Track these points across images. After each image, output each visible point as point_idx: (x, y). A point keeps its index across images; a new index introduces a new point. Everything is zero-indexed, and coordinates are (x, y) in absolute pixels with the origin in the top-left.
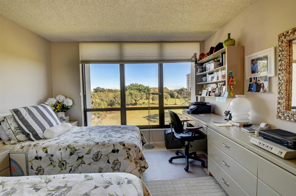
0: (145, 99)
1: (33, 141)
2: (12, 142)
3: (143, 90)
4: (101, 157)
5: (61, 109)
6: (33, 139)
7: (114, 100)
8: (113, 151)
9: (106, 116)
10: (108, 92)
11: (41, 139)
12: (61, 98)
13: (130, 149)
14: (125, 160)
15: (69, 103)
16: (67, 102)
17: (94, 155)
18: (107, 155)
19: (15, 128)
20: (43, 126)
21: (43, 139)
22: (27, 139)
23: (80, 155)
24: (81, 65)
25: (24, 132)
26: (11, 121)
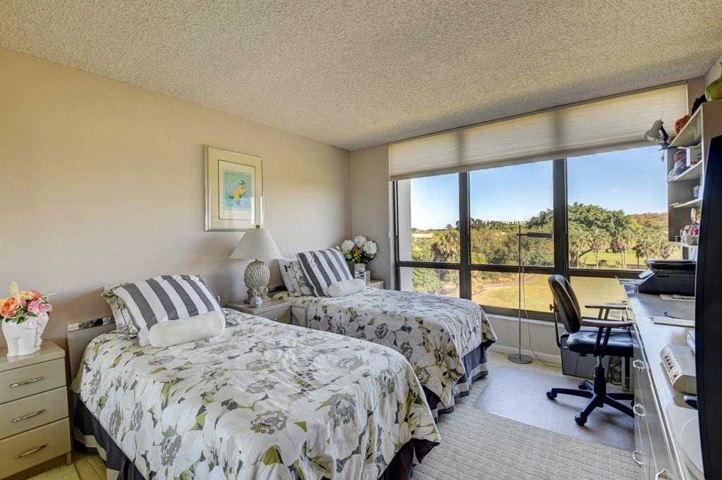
0: (607, 251)
1: (316, 296)
2: (296, 294)
3: (599, 222)
4: (386, 333)
5: (361, 258)
6: (317, 295)
7: (506, 249)
8: (404, 328)
9: (482, 287)
10: (490, 228)
11: (324, 295)
12: (361, 240)
13: (429, 331)
14: (419, 347)
15: (371, 249)
16: (369, 248)
17: (378, 328)
18: (394, 333)
19: (301, 277)
20: (329, 280)
21: (327, 296)
22: (311, 293)
23: (362, 324)
24: (390, 183)
25: (308, 284)
26: (296, 268)
